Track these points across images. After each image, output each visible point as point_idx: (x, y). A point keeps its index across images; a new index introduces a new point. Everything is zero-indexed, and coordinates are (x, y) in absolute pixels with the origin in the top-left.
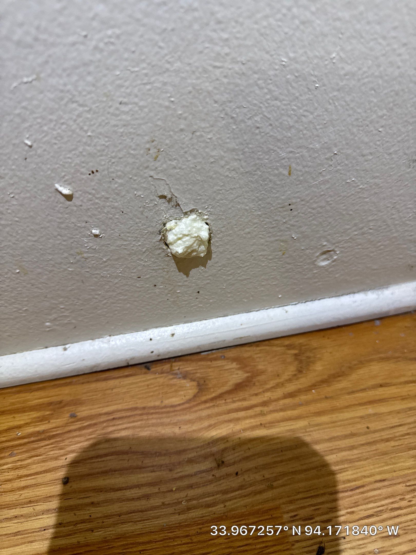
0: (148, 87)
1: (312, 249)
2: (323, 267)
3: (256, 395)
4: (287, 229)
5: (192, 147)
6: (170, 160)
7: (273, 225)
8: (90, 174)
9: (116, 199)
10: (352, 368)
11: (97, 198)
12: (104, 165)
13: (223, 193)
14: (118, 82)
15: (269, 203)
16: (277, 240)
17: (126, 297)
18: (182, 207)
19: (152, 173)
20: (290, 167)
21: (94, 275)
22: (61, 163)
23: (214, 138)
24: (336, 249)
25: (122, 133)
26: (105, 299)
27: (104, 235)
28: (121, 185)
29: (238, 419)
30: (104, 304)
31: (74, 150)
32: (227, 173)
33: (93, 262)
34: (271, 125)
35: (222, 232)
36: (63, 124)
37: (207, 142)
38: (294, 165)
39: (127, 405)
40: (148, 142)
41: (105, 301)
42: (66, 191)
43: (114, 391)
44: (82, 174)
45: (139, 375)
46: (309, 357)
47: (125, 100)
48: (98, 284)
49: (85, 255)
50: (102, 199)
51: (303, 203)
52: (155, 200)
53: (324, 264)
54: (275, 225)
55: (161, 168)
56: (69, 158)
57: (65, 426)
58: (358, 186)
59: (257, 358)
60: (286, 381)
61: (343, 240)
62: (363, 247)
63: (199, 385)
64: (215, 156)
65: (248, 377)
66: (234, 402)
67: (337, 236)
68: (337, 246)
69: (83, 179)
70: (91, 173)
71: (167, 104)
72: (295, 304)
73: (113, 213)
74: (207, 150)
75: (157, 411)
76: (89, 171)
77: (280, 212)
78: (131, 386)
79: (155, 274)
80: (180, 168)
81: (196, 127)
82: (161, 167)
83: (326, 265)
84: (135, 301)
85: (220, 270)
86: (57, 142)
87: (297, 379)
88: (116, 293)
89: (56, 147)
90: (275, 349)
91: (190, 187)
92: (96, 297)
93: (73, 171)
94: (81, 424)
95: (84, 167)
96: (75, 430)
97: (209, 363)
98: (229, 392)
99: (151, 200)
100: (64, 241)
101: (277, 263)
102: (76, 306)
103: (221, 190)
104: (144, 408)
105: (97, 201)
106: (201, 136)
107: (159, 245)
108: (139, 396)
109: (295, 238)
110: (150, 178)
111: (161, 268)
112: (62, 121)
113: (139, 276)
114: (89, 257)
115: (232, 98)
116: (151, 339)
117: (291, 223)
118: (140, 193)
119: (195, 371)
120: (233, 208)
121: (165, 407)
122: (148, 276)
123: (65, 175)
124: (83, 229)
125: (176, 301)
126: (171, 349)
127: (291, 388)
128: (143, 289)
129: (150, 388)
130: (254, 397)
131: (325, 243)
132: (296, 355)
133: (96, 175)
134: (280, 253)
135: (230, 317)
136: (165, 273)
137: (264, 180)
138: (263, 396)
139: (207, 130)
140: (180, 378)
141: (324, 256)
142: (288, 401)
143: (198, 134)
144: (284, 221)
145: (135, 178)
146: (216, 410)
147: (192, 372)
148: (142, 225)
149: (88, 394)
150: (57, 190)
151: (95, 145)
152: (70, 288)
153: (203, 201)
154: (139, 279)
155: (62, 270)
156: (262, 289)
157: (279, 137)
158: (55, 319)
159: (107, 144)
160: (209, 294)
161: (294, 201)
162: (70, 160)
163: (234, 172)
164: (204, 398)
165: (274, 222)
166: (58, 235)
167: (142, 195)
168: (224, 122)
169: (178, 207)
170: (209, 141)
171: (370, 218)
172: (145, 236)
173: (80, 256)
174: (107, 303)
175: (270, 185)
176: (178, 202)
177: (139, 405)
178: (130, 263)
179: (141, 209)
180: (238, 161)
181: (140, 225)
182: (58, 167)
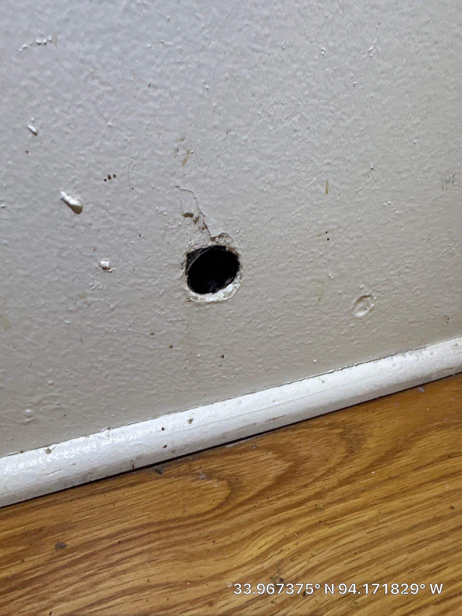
0: (182, 68)
1: (349, 294)
2: (360, 318)
3: (305, 486)
4: (323, 265)
5: (225, 151)
6: (200, 166)
7: (309, 258)
8: (105, 180)
9: (134, 217)
10: (410, 442)
11: (111, 214)
12: (125, 167)
13: (256, 213)
14: (149, 57)
15: (305, 229)
16: (313, 280)
17: (134, 365)
18: (210, 231)
19: (178, 182)
20: (327, 184)
21: (97, 329)
22: (72, 161)
23: (250, 141)
24: (373, 294)
25: (148, 125)
26: (107, 369)
27: (114, 268)
28: (142, 196)
29: (289, 520)
30: (106, 377)
31: (89, 144)
32: (262, 187)
33: (98, 310)
34: (308, 128)
35: (253, 267)
36: (79, 106)
37: (242, 145)
38: (331, 181)
39: (137, 522)
40: (177, 140)
41: (107, 372)
42: (73, 202)
43: (117, 505)
44: (97, 179)
45: (148, 481)
46: (357, 435)
47: (154, 82)
48: (101, 345)
49: (89, 299)
50: (118, 216)
51: (340, 230)
52: (179, 219)
53: (361, 314)
54: (311, 259)
55: (189, 176)
56: (82, 155)
57: (48, 564)
58: (395, 211)
59: (297, 443)
60: (338, 465)
61: (380, 282)
62: (400, 292)
63: (230, 484)
64: (249, 163)
65: (290, 466)
66: (279, 499)
67: (374, 276)
68: (373, 290)
69: (96, 186)
70: (107, 178)
71: (200, 91)
72: (332, 373)
73: (129, 236)
74: (241, 155)
75: (180, 524)
76: (105, 175)
77: (316, 241)
78: (139, 497)
79: (172, 328)
80: (211, 177)
81: (230, 124)
82: (189, 174)
83: (363, 316)
84: (145, 371)
85: (249, 323)
86: (69, 131)
87: (351, 461)
88: (122, 359)
89: (67, 137)
90: (315, 430)
91: (220, 203)
92: (96, 365)
93: (85, 174)
94: (72, 557)
95: (99, 169)
96: (64, 567)
97: (238, 456)
98: (269, 488)
99: (175, 220)
100: (64, 277)
101: (313, 313)
102: (69, 381)
103: (255, 209)
104: (161, 523)
105: (110, 218)
106: (236, 137)
107: (180, 284)
108: (152, 508)
109: (332, 278)
110: (176, 189)
111: (180, 319)
112: (78, 103)
113: (152, 332)
114: (94, 302)
115: (270, 91)
116: (163, 429)
117: (329, 256)
118: (163, 209)
119: (221, 468)
120: (266, 235)
121: (190, 517)
122: (163, 332)
123: (75, 179)
124: (90, 259)
125: (196, 370)
126: (189, 440)
127: (346, 471)
128: (156, 352)
129: (165, 496)
130: (303, 490)
131: (362, 286)
132: (341, 434)
133: (112, 182)
134: (316, 299)
135: (258, 393)
136: (185, 327)
137: (300, 199)
138: (314, 487)
139: (243, 129)
140: (203, 479)
141: (361, 305)
142: (345, 488)
143: (232, 133)
144: (321, 254)
145: (159, 188)
146: (259, 512)
147: (218, 469)
148: (162, 255)
149: (80, 514)
150: (63, 199)
151: (115, 140)
152: (63, 352)
153: (234, 223)
154: (152, 336)
155: (56, 322)
156: (296, 351)
157: (317, 145)
158: (39, 403)
159: (129, 139)
160: (235, 358)
161: (331, 227)
162: (83, 158)
163: (269, 186)
164: (240, 500)
165: (310, 256)
166: (57, 267)
167: (165, 211)
168: (261, 121)
169: (205, 230)
170: (243, 143)
171: (407, 253)
172: (165, 271)
173: (83, 300)
174: (109, 374)
175: (307, 206)
176: (206, 223)
177: (154, 520)
178: (143, 311)
179: (163, 232)
180: (274, 172)
181: (159, 254)
182: (68, 168)
